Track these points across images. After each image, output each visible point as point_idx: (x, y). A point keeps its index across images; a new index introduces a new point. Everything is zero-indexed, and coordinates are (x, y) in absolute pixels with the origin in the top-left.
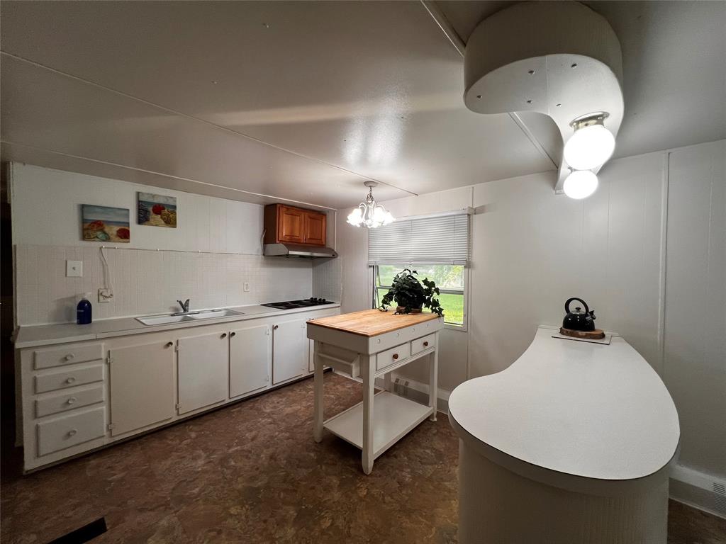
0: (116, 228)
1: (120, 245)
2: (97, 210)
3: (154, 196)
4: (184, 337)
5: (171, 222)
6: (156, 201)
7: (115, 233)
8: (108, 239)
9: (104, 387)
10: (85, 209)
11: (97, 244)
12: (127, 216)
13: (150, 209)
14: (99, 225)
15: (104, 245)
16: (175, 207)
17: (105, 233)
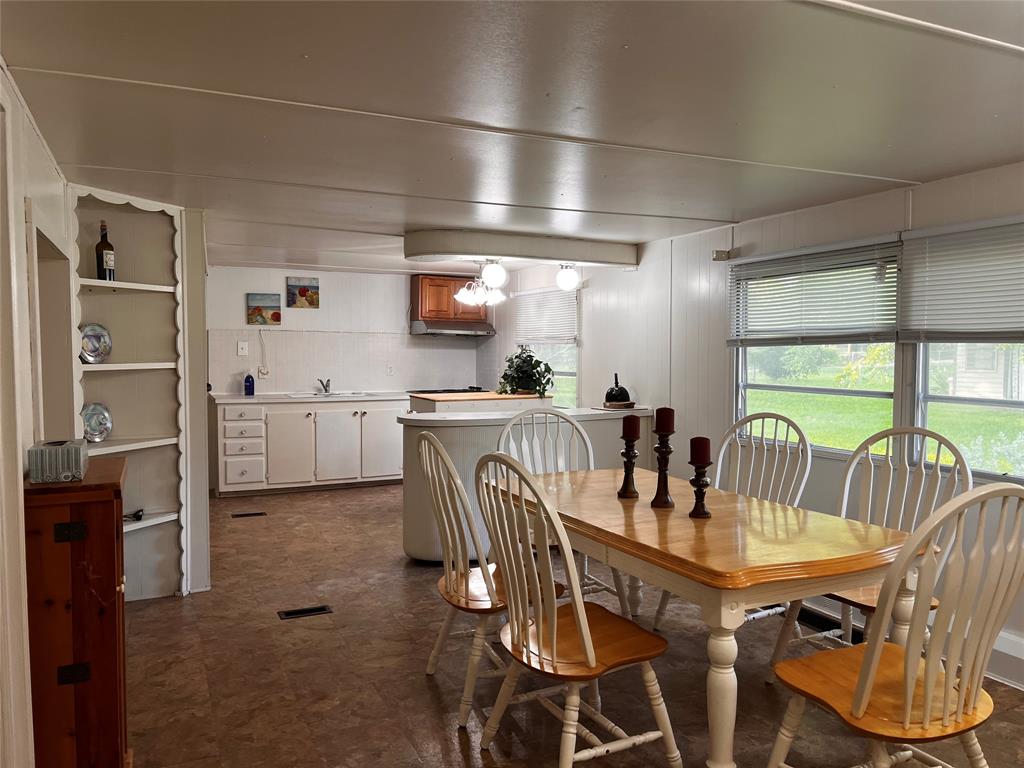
0: (271, 312)
1: (274, 327)
2: (258, 297)
3: (299, 279)
4: (321, 410)
5: (314, 303)
6: (302, 284)
7: (270, 316)
8: (265, 322)
9: (264, 442)
10: (250, 297)
11: (256, 327)
12: (279, 300)
13: (297, 292)
14: (258, 310)
15: (262, 327)
16: (317, 288)
17: (262, 316)
